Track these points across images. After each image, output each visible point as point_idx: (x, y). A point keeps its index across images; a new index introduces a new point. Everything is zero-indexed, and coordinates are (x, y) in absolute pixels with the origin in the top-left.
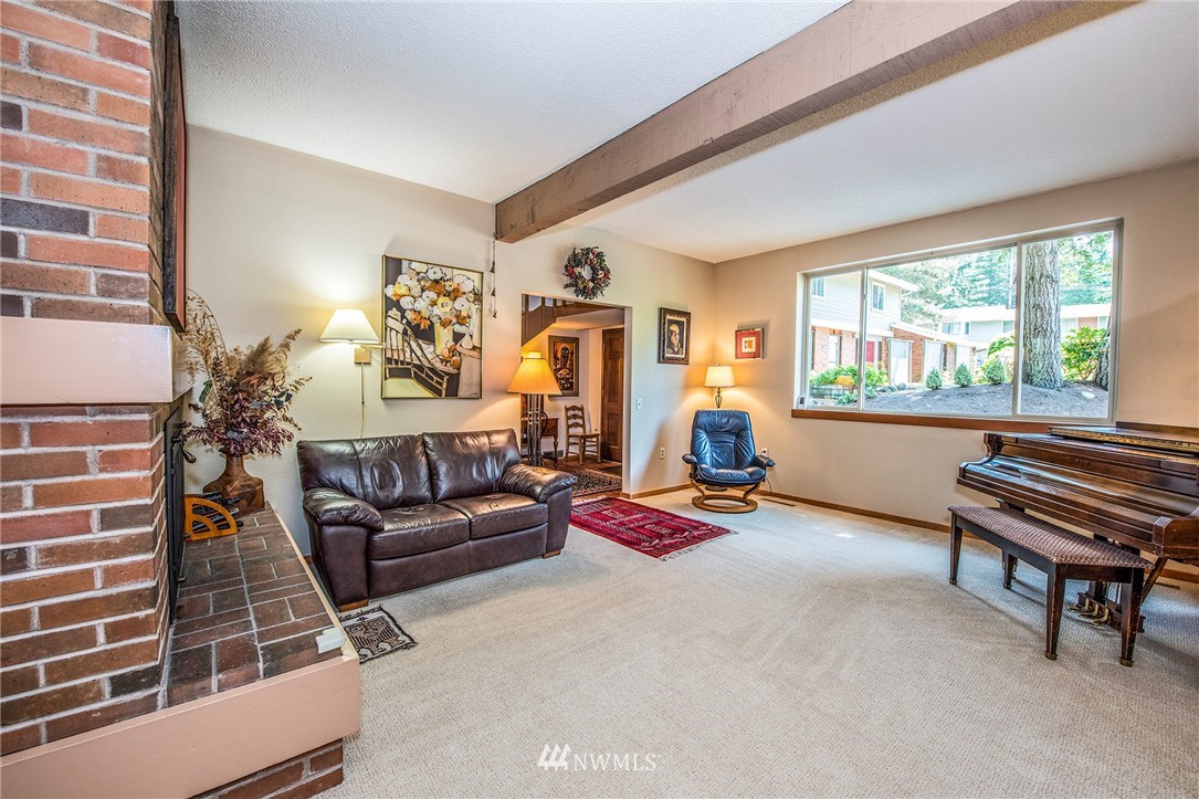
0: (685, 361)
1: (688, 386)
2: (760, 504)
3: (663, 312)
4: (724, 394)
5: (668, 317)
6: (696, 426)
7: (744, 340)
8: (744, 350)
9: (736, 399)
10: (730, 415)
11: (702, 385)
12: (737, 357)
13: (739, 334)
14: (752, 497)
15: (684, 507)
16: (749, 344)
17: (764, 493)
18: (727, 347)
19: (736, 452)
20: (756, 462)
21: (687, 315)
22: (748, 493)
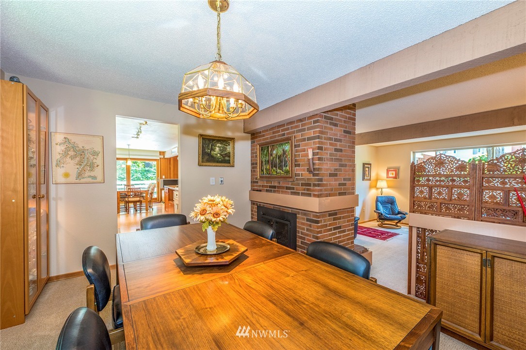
0: (370, 180)
1: (371, 187)
2: (402, 227)
3: (364, 164)
4: (383, 190)
5: (366, 166)
6: (377, 201)
7: (390, 172)
8: (390, 176)
9: (388, 192)
10: (388, 197)
11: (375, 187)
12: (387, 178)
13: (388, 171)
14: (398, 224)
15: (376, 227)
16: (392, 174)
17: (402, 223)
18: (383, 174)
19: (392, 210)
20: (399, 213)
21: (370, 164)
22: (397, 223)
